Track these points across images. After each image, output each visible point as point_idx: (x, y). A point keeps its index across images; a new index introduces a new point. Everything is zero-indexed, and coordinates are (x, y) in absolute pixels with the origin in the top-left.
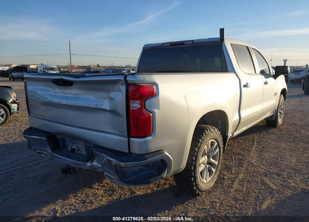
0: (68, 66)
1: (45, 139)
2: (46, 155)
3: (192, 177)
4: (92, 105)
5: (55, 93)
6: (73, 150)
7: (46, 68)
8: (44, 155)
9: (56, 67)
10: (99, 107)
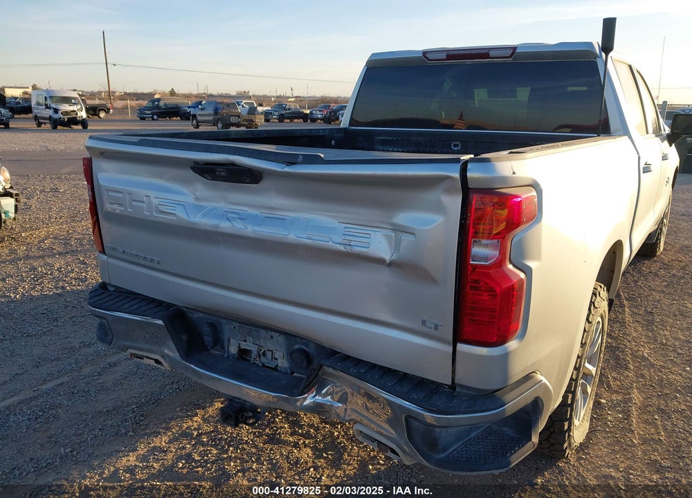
0: (100, 93)
1: (160, 322)
2: (157, 361)
3: (567, 420)
4: (330, 243)
5: (197, 199)
6: (243, 353)
7: (51, 97)
8: (152, 363)
9: (75, 95)
10: (357, 250)
